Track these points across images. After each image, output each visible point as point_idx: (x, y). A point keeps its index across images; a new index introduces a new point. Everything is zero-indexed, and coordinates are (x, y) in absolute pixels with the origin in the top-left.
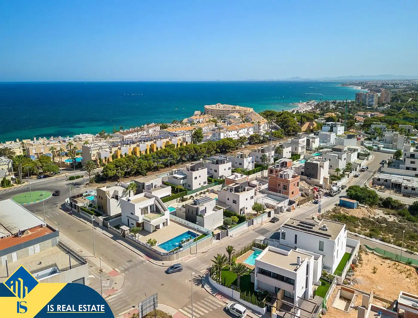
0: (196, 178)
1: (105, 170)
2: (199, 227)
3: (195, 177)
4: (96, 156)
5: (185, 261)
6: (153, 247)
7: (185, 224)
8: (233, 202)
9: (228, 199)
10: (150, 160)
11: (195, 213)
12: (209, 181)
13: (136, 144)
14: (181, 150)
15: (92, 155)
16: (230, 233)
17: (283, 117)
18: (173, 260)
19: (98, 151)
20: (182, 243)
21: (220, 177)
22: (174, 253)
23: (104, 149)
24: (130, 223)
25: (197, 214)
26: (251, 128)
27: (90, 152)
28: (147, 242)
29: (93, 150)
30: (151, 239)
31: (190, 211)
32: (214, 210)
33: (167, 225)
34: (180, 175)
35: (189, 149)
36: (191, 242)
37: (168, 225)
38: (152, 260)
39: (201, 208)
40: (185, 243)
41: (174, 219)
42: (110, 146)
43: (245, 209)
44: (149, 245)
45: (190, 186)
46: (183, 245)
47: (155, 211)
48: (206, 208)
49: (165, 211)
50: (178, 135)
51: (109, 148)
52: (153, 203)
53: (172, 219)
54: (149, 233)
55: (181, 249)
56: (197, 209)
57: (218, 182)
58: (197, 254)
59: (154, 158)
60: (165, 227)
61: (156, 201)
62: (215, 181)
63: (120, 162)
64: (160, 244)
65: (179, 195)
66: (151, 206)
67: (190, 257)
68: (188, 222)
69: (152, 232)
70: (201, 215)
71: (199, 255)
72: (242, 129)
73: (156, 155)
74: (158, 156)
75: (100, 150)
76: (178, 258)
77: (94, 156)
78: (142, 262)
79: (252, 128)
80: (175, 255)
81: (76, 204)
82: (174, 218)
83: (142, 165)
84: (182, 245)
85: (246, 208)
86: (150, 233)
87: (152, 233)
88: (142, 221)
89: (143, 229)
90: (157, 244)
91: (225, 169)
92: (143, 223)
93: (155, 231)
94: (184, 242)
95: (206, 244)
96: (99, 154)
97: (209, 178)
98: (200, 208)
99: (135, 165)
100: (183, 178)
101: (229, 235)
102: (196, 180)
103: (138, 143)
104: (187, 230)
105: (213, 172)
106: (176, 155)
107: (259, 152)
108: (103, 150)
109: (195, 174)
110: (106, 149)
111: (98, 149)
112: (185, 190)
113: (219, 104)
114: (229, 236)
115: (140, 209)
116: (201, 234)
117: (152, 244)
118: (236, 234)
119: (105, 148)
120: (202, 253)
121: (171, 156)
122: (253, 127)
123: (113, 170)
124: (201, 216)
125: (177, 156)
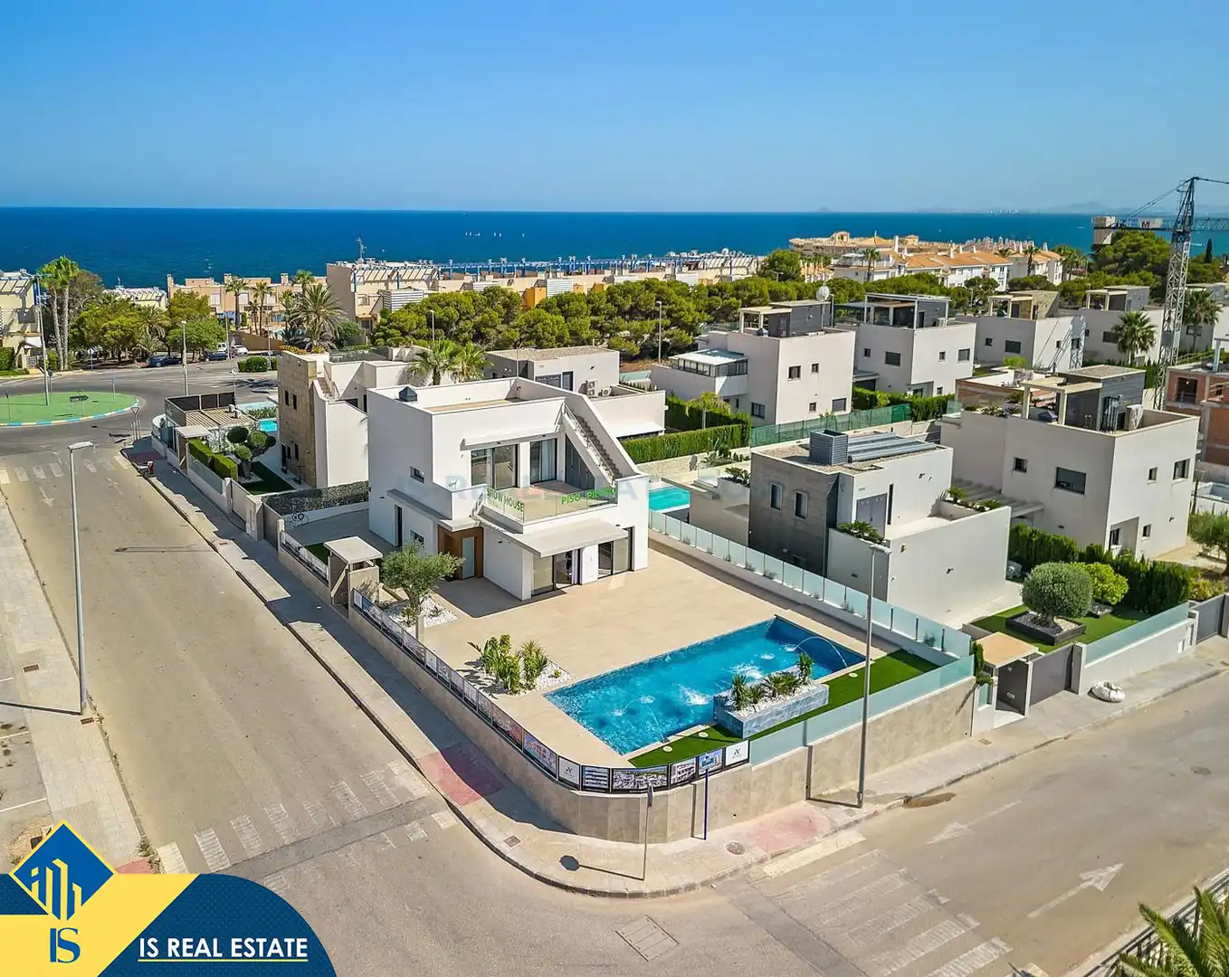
0: (794, 372)
1: (381, 333)
2: (858, 600)
3: (791, 369)
4: (373, 303)
5: (761, 861)
6: (511, 706)
7: (746, 575)
8: (1058, 484)
9: (1019, 465)
10: (578, 313)
11: (815, 510)
12: (863, 402)
13: (534, 280)
14: (714, 295)
15: (358, 301)
16: (1092, 672)
17: (1128, 247)
18: (662, 837)
19: (382, 286)
20: (738, 700)
21: (915, 391)
22: (675, 777)
23: (409, 284)
24: (407, 537)
25: (832, 523)
26: (997, 270)
27: (352, 285)
28: (476, 656)
29: (364, 283)
30: (504, 641)
31: (786, 499)
32: (937, 512)
33: (630, 569)
34: (714, 355)
35: (750, 291)
36: (809, 699)
37: (637, 566)
38: (480, 810)
39: (864, 485)
40: (763, 705)
41: (674, 540)
42: (431, 275)
43: (1141, 530)
44: (487, 678)
45: (762, 412)
46: (743, 714)
47: (561, 475)
48: (891, 486)
49: (617, 474)
50: (701, 266)
51: (427, 282)
52: (550, 428)
53: (662, 539)
54: (508, 599)
55: (730, 750)
56: (837, 486)
57: (908, 407)
58: (868, 808)
59: (595, 312)
60: (617, 581)
61: (572, 423)
62: (894, 402)
63: (448, 305)
64: (567, 680)
65: (704, 436)
66: (536, 448)
67: (806, 829)
68: (774, 564)
69: (526, 594)
70: (861, 527)
71: (885, 817)
72: (962, 270)
73: (608, 301)
74: (615, 306)
75: (393, 286)
76: (701, 821)
77: (366, 301)
78: (405, 812)
79: (1002, 269)
80: (677, 798)
81: (180, 429)
82: (678, 532)
83: (544, 330)
84: (735, 714)
85: (1146, 531)
86: (515, 600)
87: (528, 602)
88: (472, 523)
89: (479, 572)
90: (544, 682)
91: (942, 355)
92: (477, 533)
93: (552, 591)
94: (757, 695)
95: (931, 732)
96: (384, 296)
97: (859, 390)
98: (859, 480)
99: (514, 327)
100: (731, 371)
101: (1085, 682)
102: (796, 381)
103: (541, 276)
104: (766, 612)
105: (877, 364)
106: (692, 311)
107: (1097, 307)
108: (402, 285)
109: (791, 350)
110: (416, 285)
111: (386, 278)
112: (737, 421)
113: (842, 233)
114: (1083, 691)
115: (463, 446)
116: (877, 654)
117: (507, 680)
118: (1134, 685)
119: (412, 281)
120: (908, 801)
121: (669, 313)
122: (1006, 269)
123: (414, 336)
124: (861, 530)
125: (698, 315)
